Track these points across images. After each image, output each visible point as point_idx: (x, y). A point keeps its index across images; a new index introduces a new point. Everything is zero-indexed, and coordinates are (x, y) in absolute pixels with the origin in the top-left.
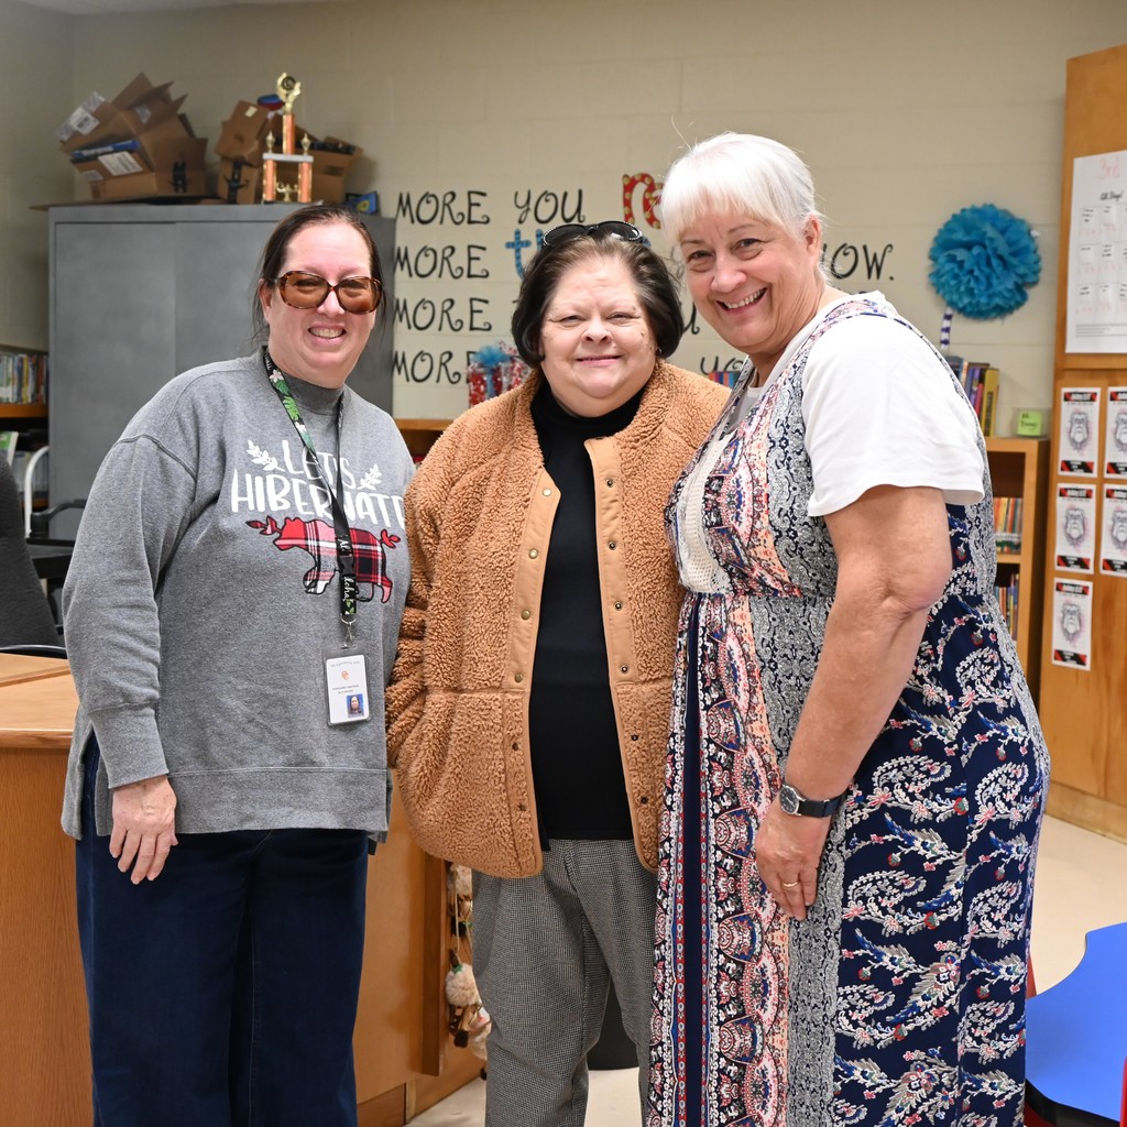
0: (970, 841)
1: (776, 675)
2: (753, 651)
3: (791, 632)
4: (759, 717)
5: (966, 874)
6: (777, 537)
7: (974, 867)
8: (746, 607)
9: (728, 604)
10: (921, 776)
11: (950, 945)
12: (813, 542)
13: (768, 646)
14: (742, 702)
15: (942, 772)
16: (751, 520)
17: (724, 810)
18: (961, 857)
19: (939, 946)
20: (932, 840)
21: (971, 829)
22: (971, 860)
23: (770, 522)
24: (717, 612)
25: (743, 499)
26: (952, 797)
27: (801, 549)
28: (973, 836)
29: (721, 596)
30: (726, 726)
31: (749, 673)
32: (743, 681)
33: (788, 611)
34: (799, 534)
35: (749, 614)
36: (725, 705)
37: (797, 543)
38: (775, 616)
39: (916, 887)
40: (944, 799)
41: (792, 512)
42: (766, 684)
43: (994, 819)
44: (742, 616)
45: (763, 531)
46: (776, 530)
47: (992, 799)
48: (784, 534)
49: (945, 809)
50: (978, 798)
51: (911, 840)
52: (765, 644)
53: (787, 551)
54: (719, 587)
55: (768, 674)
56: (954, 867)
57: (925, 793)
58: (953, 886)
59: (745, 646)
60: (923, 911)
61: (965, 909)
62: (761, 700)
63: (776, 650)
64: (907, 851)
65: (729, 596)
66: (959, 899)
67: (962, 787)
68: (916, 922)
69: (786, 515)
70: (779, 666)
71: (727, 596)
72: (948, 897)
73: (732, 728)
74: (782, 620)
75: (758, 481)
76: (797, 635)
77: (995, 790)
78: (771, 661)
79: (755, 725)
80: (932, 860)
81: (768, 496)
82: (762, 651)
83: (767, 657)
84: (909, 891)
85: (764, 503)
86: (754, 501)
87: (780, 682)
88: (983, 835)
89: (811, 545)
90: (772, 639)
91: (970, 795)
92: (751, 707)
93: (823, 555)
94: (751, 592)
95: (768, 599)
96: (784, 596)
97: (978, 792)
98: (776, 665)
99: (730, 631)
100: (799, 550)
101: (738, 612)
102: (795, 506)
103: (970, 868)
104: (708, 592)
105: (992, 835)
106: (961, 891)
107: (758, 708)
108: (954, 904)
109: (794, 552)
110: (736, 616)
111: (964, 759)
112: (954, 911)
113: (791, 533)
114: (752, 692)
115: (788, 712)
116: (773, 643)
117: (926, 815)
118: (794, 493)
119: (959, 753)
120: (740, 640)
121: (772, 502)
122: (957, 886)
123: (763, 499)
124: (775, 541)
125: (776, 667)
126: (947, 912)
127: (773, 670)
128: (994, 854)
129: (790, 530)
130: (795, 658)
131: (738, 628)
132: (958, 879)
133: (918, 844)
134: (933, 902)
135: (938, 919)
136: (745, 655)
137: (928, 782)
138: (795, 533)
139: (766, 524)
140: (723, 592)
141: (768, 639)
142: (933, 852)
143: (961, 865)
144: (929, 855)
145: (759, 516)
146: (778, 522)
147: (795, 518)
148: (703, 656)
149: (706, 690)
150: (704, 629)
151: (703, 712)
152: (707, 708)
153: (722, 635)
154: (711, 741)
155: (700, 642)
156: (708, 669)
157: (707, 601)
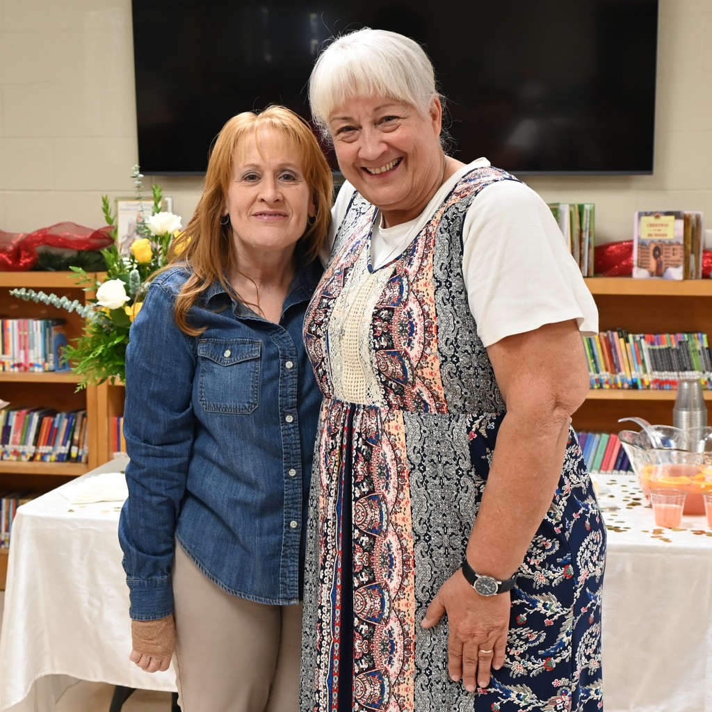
0: (576, 598)
1: (424, 476)
2: (404, 455)
3: (438, 442)
4: (403, 510)
5: (573, 625)
6: (443, 361)
7: (578, 618)
8: (400, 419)
9: (384, 416)
10: (539, 551)
11: (564, 681)
12: (471, 366)
13: (419, 452)
14: (391, 497)
15: (553, 547)
16: (422, 346)
18: (570, 612)
19: (555, 683)
20: (551, 601)
21: (576, 589)
22: (576, 613)
23: (438, 349)
24: (374, 421)
25: (415, 329)
26: (562, 565)
27: (461, 372)
28: (577, 594)
29: (377, 409)
30: (374, 514)
31: (399, 474)
32: (394, 479)
33: (436, 425)
34: (461, 360)
35: (403, 426)
36: (373, 498)
37: (458, 367)
38: (426, 429)
39: (538, 639)
40: (556, 568)
41: (456, 341)
42: (413, 483)
43: (588, 578)
44: (396, 427)
45: (432, 356)
46: (442, 356)
47: (586, 563)
48: (449, 359)
49: (557, 575)
50: (579, 564)
51: (534, 603)
52: (416, 451)
53: (449, 373)
54: (374, 400)
55: (416, 475)
56: (565, 620)
57: (542, 565)
58: (564, 635)
59: (397, 452)
60: (543, 657)
61: (574, 652)
62: (407, 495)
63: (425, 456)
64: (532, 612)
65: (384, 410)
66: (569, 644)
67: (568, 556)
68: (537, 666)
69: (452, 344)
70: (427, 469)
71: (382, 409)
72: (562, 643)
73: (376, 517)
74: (431, 432)
75: (428, 315)
76: (442, 444)
77: (587, 554)
78: (421, 464)
79: (398, 515)
80: (551, 617)
81: (437, 327)
82: (413, 456)
83: (417, 462)
84: (532, 642)
85: (434, 333)
86: (425, 331)
87: (427, 482)
88: (583, 592)
89: (469, 369)
90: (422, 447)
91: (573, 562)
92: (397, 501)
93: (477, 377)
94: (404, 408)
95: (419, 415)
96: (433, 413)
97: (578, 559)
98: (424, 468)
99: (384, 438)
100: (459, 373)
101: (393, 424)
102: (458, 337)
103: (576, 619)
104: (362, 403)
105: (588, 590)
106: (570, 638)
107: (402, 503)
108: (565, 648)
109: (455, 374)
110: (391, 427)
111: (567, 534)
112: (566, 654)
113: (454, 359)
114: (400, 489)
115: (431, 505)
116: (423, 450)
117: (544, 581)
118: (458, 326)
119: (563, 530)
120: (394, 447)
121: (441, 333)
122: (568, 635)
123: (433, 329)
124: (441, 365)
125: (425, 470)
126: (561, 656)
127: (422, 472)
128: (589, 605)
129: (454, 356)
130: (440, 462)
131: (393, 437)
132: (568, 629)
133: (540, 605)
134: (551, 649)
135: (554, 662)
136: (397, 459)
137: (544, 556)
138: (458, 359)
139: (435, 350)
140: (378, 405)
141: (419, 447)
142: (552, 611)
143: (570, 617)
144: (549, 613)
145: (429, 344)
146: (445, 349)
147: (458, 347)
148: (357, 457)
149: (357, 485)
150: (360, 435)
151: (353, 503)
152: (356, 499)
153: (377, 440)
154: (356, 527)
155: (355, 445)
156: (360, 468)
157: (361, 411)
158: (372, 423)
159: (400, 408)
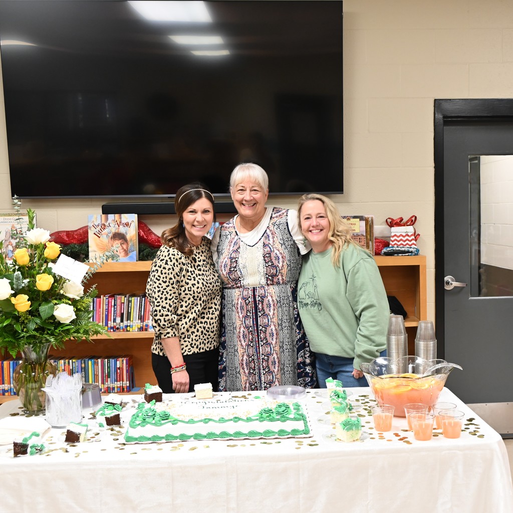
2: (275, 299)
4: (275, 317)
16: (282, 263)
17: (264, 344)
23: (286, 263)
25: (279, 258)
29: (264, 287)
30: (266, 321)
31: (274, 305)
32: (272, 307)
33: (283, 287)
36: (265, 315)
37: (291, 268)
38: (280, 289)
41: (290, 260)
42: (278, 307)
46: (287, 265)
52: (278, 297)
54: (262, 284)
59: (273, 298)
62: (276, 312)
63: (281, 298)
65: (266, 286)
75: (282, 253)
79: (274, 319)
81: (285, 256)
83: (278, 300)
85: (285, 258)
86: (282, 258)
87: (281, 306)
90: (280, 295)
92: (274, 314)
95: (277, 285)
99: (268, 295)
102: (290, 258)
104: (258, 286)
109: (290, 270)
110: (270, 291)
113: (290, 265)
114: (274, 310)
115: (283, 313)
124: (287, 268)
127: (280, 303)
130: (285, 299)
131: (271, 294)
136: (273, 301)
145: (284, 262)
146: (288, 263)
147: (291, 262)
148: (259, 303)
149: (259, 312)
150: (259, 296)
151: (259, 318)
152: (260, 317)
153: (265, 296)
154: (260, 325)
155: (257, 299)
156: (260, 306)
157: (258, 289)
158: (262, 292)
159: (271, 285)
